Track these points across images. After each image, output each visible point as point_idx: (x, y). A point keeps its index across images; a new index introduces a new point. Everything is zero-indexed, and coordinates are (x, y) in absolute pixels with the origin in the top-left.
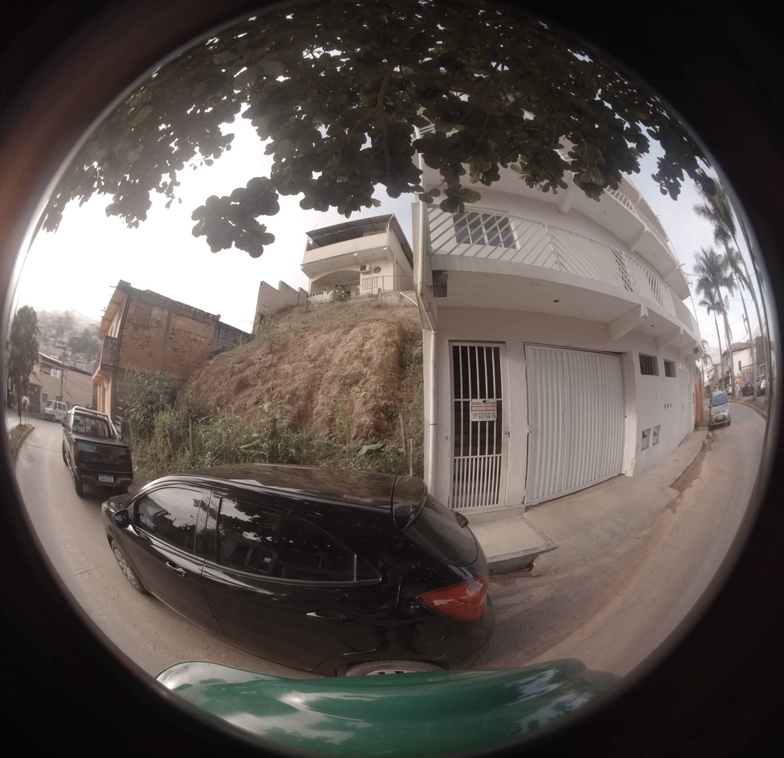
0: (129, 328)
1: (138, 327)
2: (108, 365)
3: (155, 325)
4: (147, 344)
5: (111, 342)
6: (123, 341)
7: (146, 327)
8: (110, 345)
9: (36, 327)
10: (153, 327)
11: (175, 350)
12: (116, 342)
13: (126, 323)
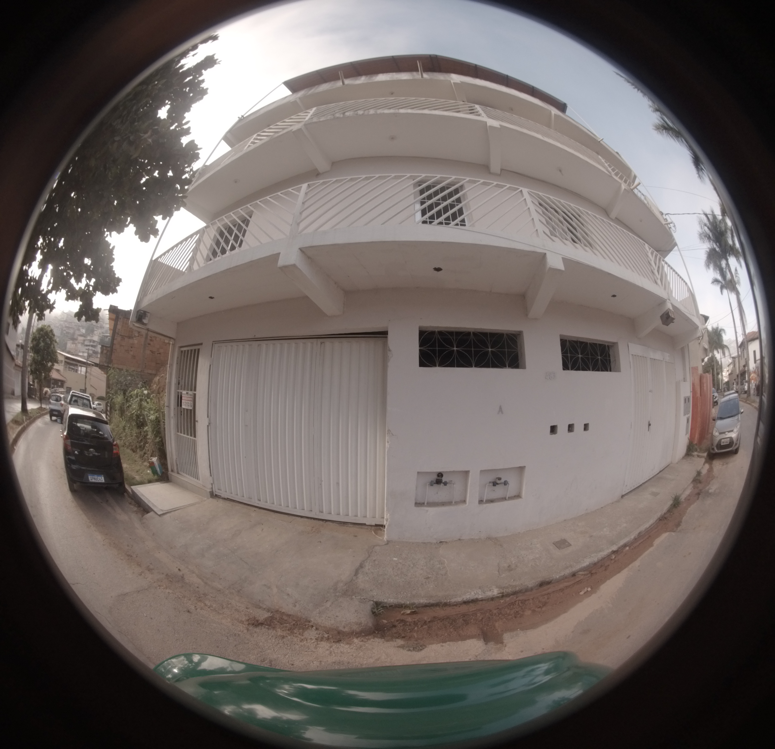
0: (118, 338)
1: (124, 337)
2: (104, 365)
3: (137, 335)
4: (131, 349)
5: (106, 350)
6: (114, 348)
7: (130, 337)
8: (105, 352)
9: (53, 340)
10: (135, 336)
11: (153, 353)
12: (109, 349)
13: (116, 335)
